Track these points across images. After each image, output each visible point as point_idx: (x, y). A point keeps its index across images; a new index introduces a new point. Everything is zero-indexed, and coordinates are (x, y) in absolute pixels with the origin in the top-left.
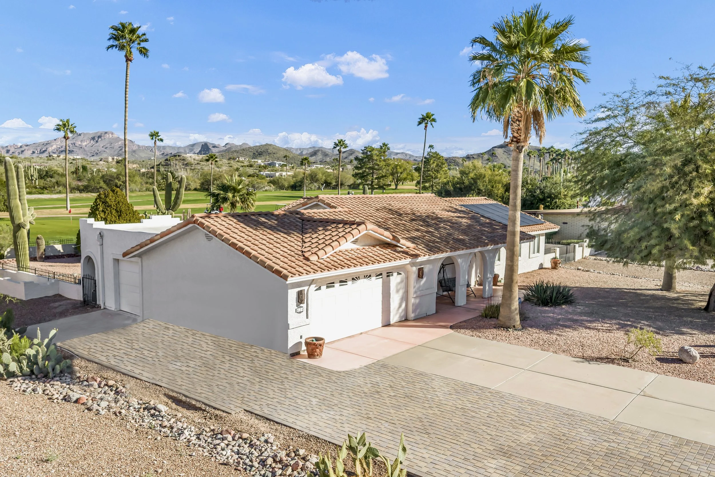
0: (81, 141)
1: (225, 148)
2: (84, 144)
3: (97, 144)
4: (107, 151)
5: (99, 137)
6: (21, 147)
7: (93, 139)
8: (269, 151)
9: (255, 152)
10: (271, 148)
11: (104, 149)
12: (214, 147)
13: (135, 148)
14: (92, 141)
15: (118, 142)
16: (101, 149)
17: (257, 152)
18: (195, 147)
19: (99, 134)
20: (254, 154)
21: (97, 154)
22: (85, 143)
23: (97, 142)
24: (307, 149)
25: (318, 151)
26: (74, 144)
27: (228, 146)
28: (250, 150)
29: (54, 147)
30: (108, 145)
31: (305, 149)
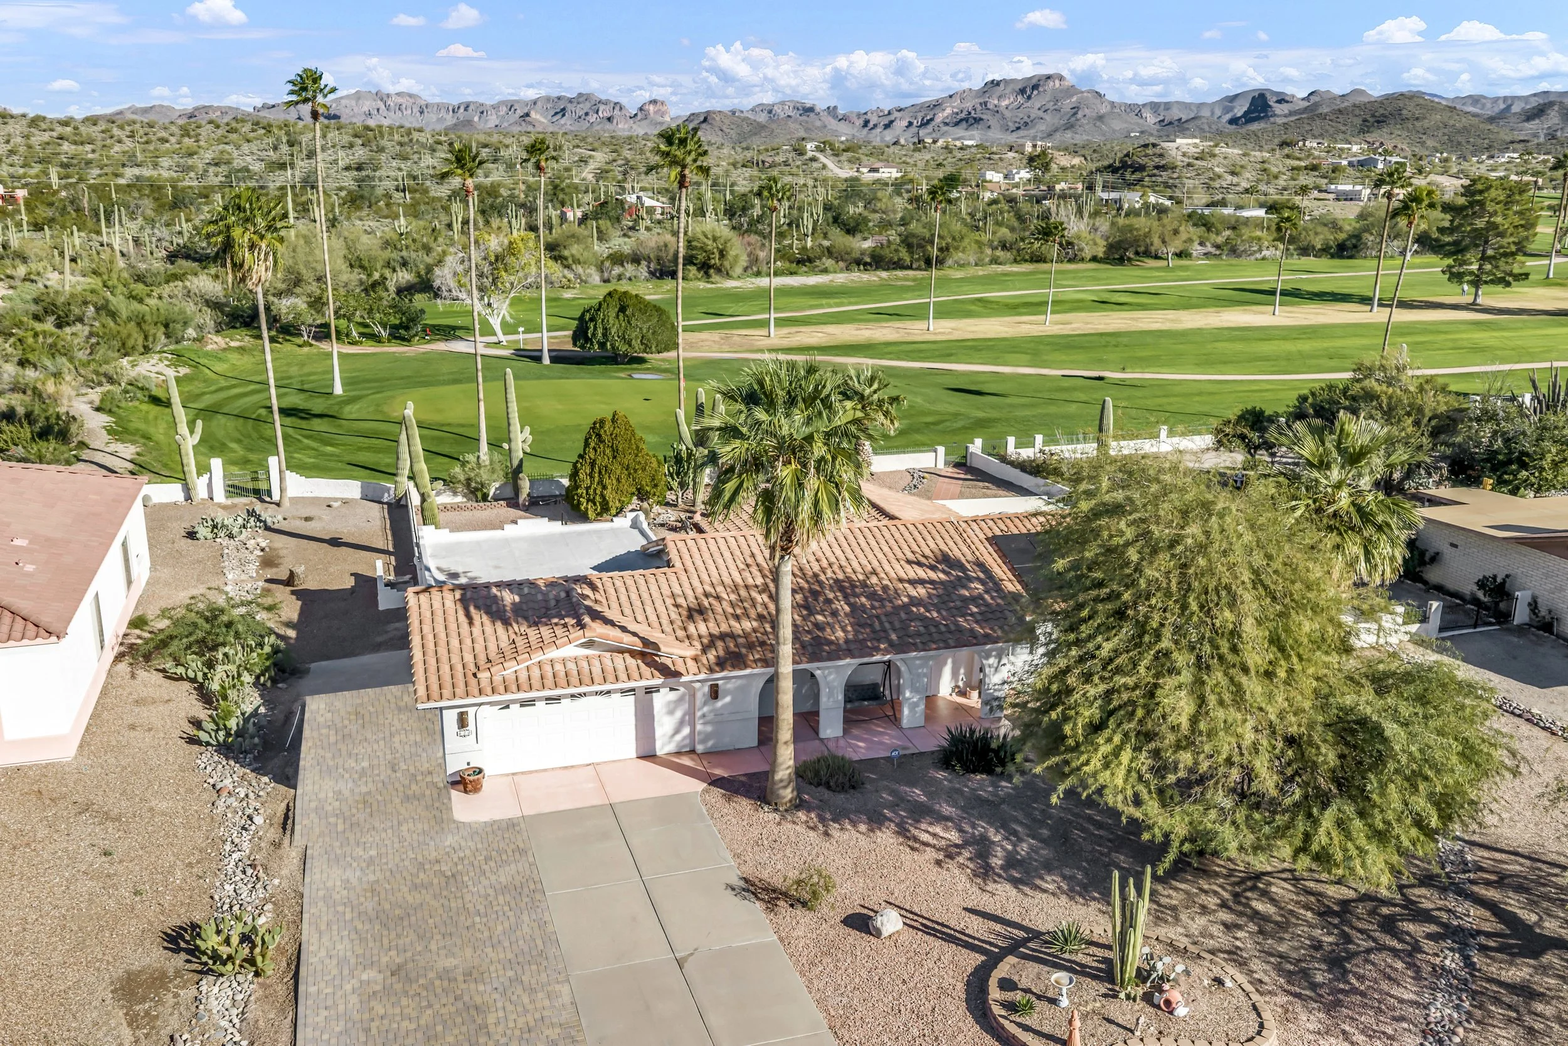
0: (999, 98)
1: (1306, 104)
2: (1005, 103)
3: (1029, 104)
4: (1047, 117)
5: (1035, 87)
6: (889, 113)
7: (1022, 91)
8: (1404, 112)
9: (1368, 117)
10: (1411, 106)
11: (1041, 113)
12: (1279, 102)
13: (1104, 109)
14: (1020, 98)
15: (1072, 96)
16: (1035, 113)
17: (1373, 116)
18: (1236, 104)
19: (1034, 81)
20: (1365, 121)
21: (1026, 124)
22: (1007, 102)
23: (1029, 98)
24: (1525, 99)
25: (1551, 104)
26: (986, 103)
27: (1313, 99)
28: (1357, 112)
29: (948, 111)
30: (1050, 105)
31: (1519, 98)
